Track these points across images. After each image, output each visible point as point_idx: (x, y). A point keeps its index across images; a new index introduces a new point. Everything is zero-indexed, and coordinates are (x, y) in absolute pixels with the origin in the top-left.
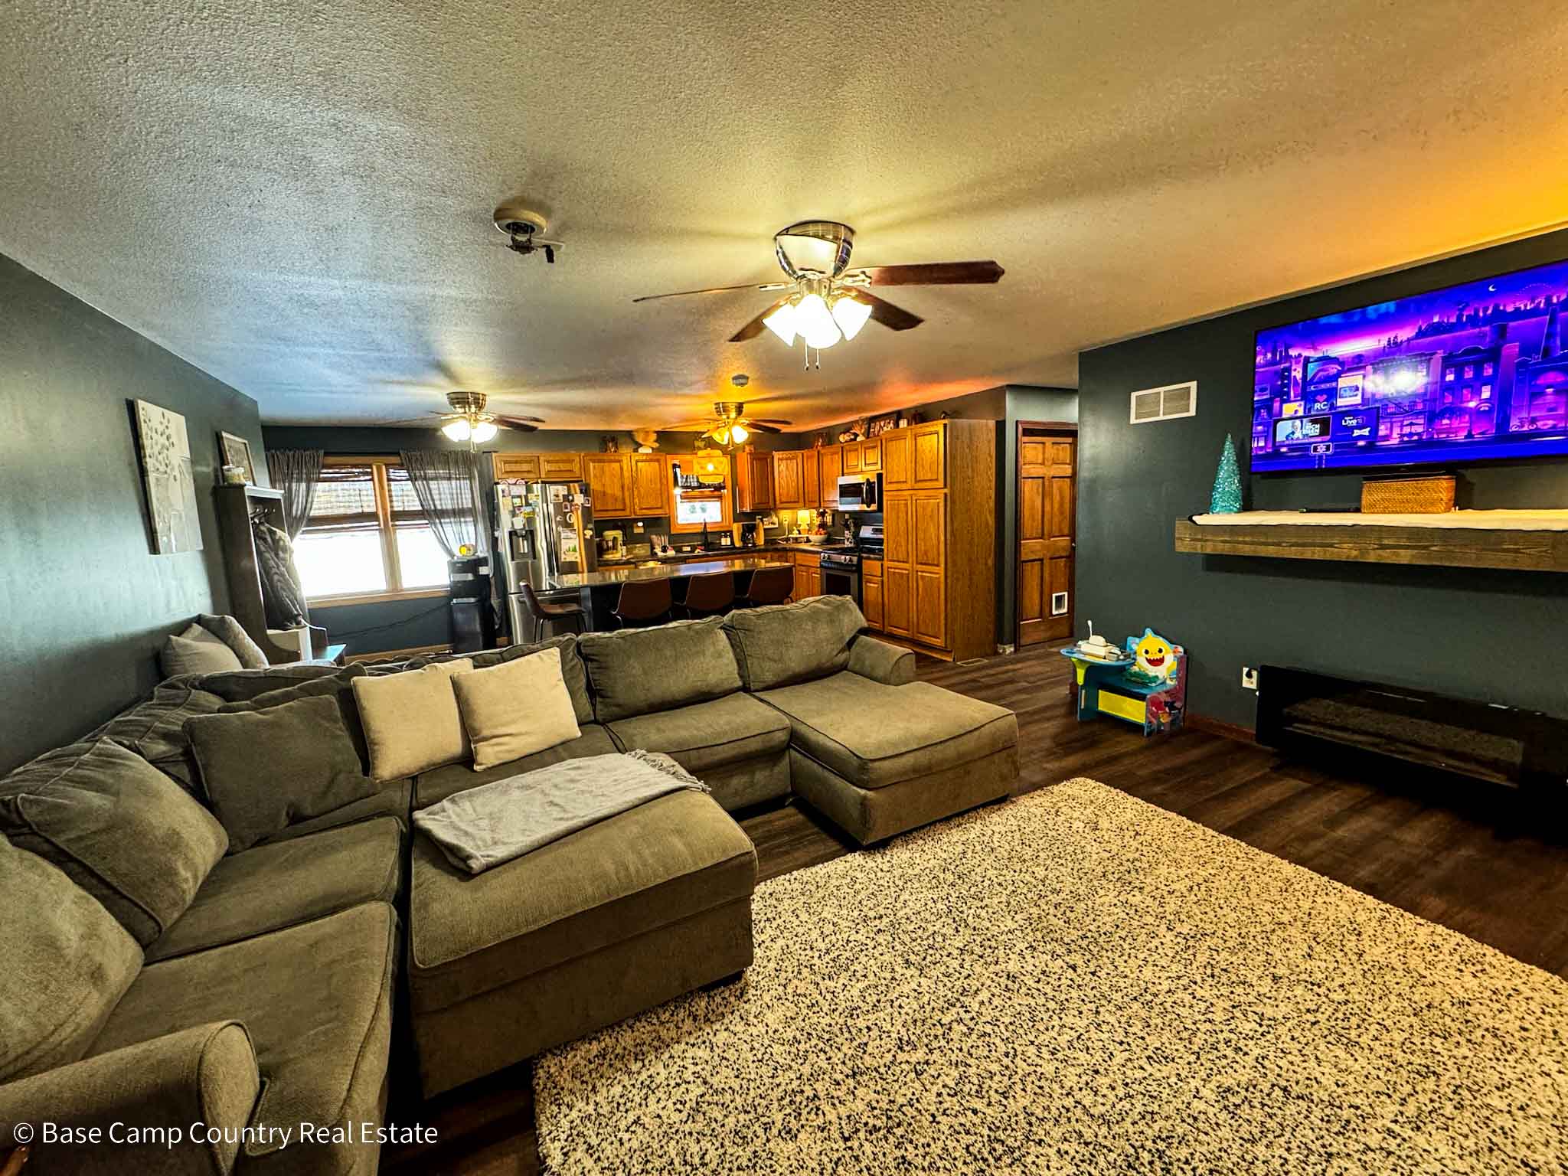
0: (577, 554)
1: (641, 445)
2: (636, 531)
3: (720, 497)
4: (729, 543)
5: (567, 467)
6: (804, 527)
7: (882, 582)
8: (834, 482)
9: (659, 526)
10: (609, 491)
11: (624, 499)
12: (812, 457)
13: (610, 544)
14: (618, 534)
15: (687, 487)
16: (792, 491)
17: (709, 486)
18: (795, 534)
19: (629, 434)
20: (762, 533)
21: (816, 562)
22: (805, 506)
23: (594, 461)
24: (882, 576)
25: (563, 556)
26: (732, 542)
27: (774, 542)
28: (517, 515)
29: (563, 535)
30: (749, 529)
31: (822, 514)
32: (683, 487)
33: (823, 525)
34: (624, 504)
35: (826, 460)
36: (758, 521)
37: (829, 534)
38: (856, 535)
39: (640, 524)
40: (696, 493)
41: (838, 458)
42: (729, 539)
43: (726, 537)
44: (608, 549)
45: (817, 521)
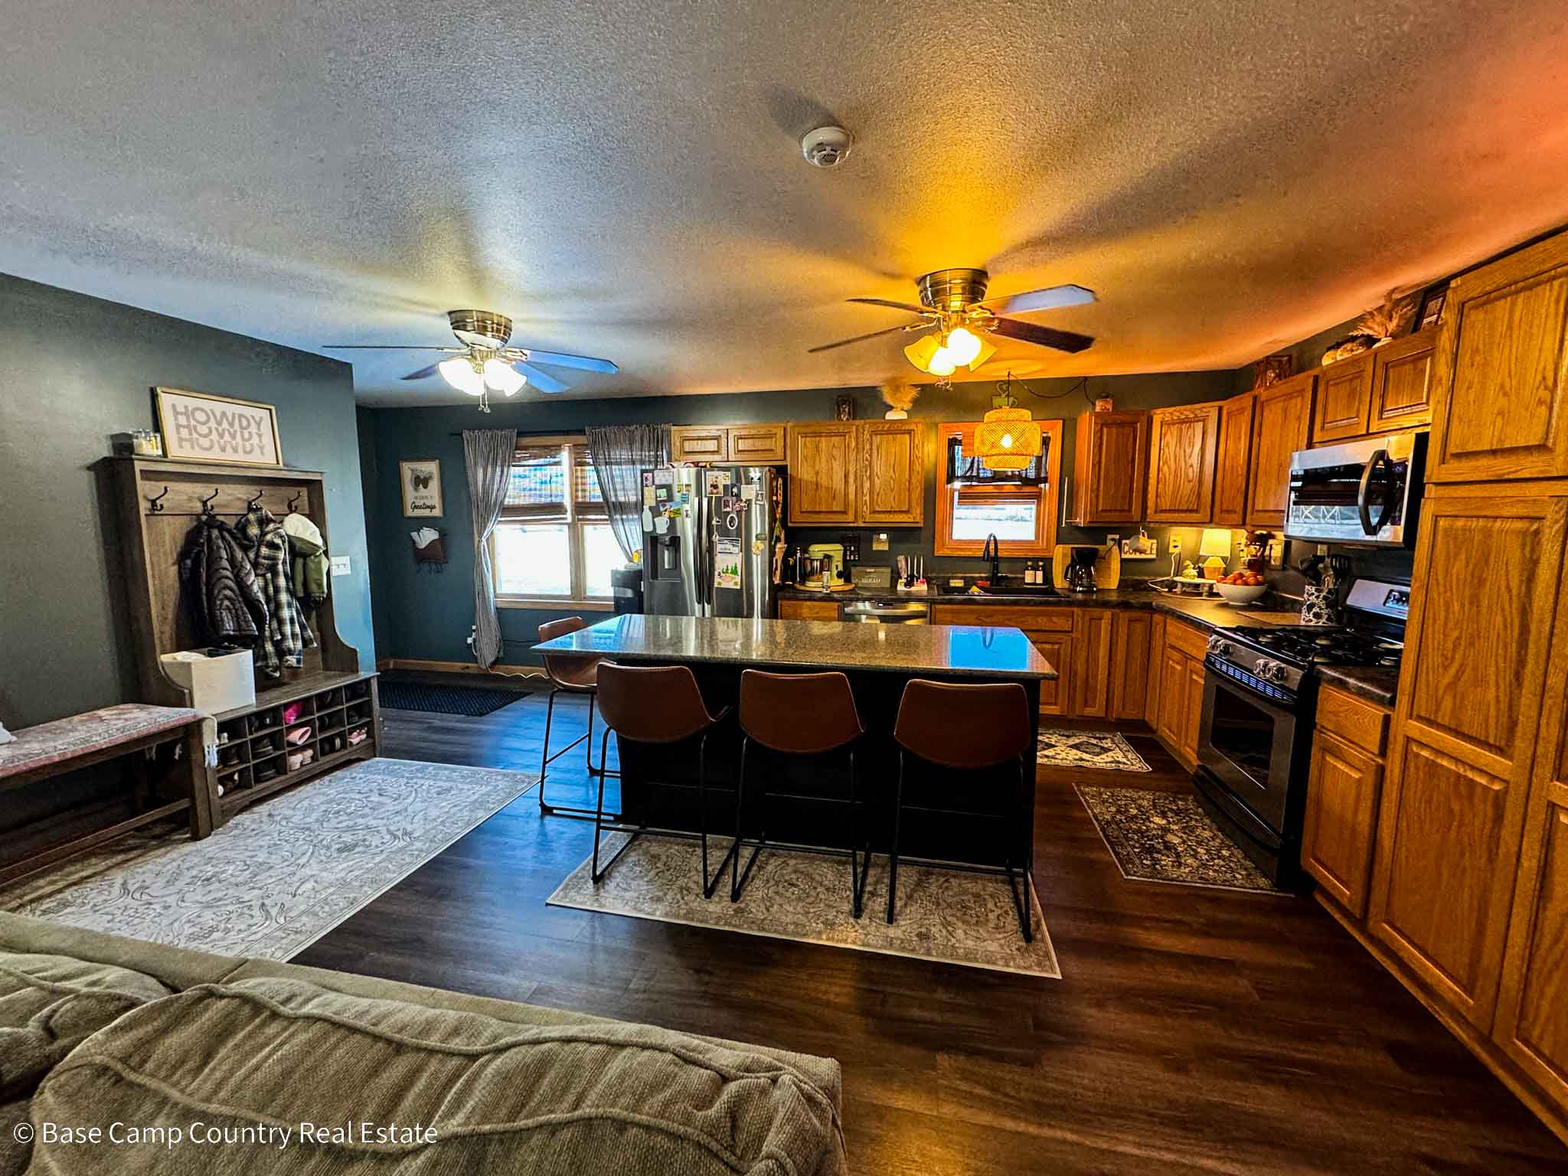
0: (738, 579)
1: (891, 408)
2: (876, 547)
3: (1038, 497)
4: (1040, 580)
5: (767, 444)
6: (1214, 563)
8: (1283, 465)
9: (919, 541)
10: (824, 481)
11: (846, 495)
12: (1242, 410)
13: (816, 564)
14: (836, 550)
15: (970, 478)
16: (1187, 489)
18: (1190, 576)
19: (872, 392)
20: (1115, 566)
21: (1202, 647)
22: (1212, 521)
23: (805, 435)
24: (1383, 753)
25: (717, 579)
26: (1048, 578)
27: (1140, 587)
28: (660, 514)
29: (719, 547)
30: (1085, 560)
31: (1263, 541)
33: (1258, 565)
34: (846, 503)
35: (1272, 415)
36: (1110, 543)
37: (1273, 585)
38: (1336, 601)
39: (883, 536)
40: (989, 488)
41: (1301, 406)
42: (1040, 574)
43: (1035, 569)
45: (1247, 553)
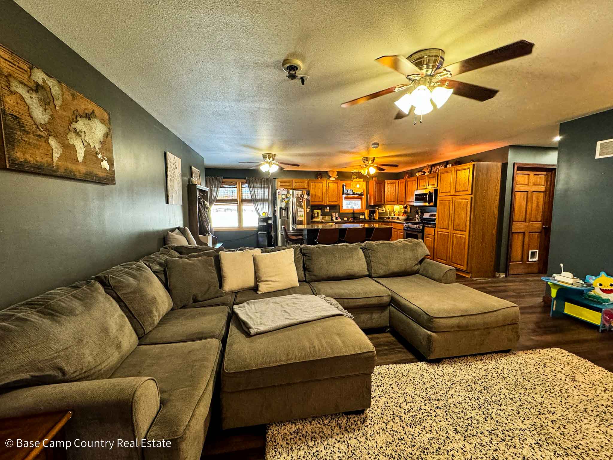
0: (303, 218)
1: (331, 177)
2: (326, 211)
3: (361, 199)
4: (363, 218)
5: (303, 184)
6: (397, 212)
7: (434, 238)
8: (413, 193)
9: (336, 209)
10: (317, 194)
11: (322, 198)
12: (403, 182)
13: (316, 215)
14: (319, 211)
15: (348, 194)
16: (393, 197)
17: (357, 194)
18: (392, 216)
19: (326, 173)
20: (378, 214)
21: (402, 227)
22: (398, 204)
23: (312, 183)
24: (434, 235)
25: (298, 218)
26: (365, 217)
27: (382, 218)
28: (282, 202)
29: (299, 210)
30: (372, 212)
31: (406, 208)
32: (346, 194)
33: (405, 212)
34: (322, 200)
35: (409, 184)
36: (376, 209)
37: (408, 216)
38: (421, 217)
39: (328, 208)
40: (351, 196)
41: (415, 183)
43: (362, 215)
44: (315, 217)
45: (403, 211)
